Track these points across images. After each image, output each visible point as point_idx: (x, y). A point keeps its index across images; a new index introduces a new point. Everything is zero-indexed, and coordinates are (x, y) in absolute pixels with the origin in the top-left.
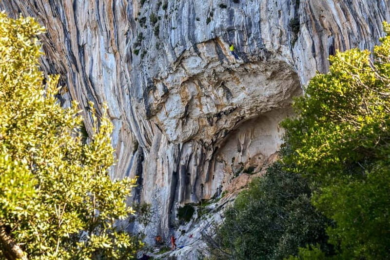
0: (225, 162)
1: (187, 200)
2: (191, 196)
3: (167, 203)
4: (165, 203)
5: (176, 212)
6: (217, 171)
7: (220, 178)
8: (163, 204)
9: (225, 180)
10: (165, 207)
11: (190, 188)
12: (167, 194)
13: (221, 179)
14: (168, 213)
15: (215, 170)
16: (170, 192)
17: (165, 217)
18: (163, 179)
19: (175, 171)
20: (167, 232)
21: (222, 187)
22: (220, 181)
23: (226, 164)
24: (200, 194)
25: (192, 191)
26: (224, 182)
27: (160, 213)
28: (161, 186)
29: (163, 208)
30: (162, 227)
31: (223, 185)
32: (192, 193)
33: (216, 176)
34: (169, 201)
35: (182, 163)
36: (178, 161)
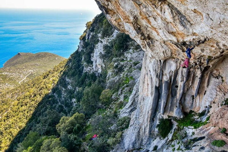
0: (222, 78)
1: (171, 112)
2: (175, 110)
3: (148, 112)
4: (147, 113)
5: (158, 122)
6: (210, 87)
7: (211, 96)
8: (144, 113)
9: (217, 100)
10: (146, 117)
11: (175, 102)
12: (149, 105)
13: (211, 98)
14: (150, 121)
15: (208, 86)
16: (152, 104)
17: (145, 125)
18: (148, 89)
19: (157, 86)
20: (146, 139)
21: (211, 107)
22: (210, 100)
23: (223, 81)
24: (190, 105)
25: (177, 105)
26: (214, 103)
27: (141, 121)
28: (146, 95)
29: (144, 117)
30: (141, 133)
31: (212, 106)
32: (177, 107)
33: (207, 93)
34: (150, 112)
35: (165, 79)
36: (161, 76)
